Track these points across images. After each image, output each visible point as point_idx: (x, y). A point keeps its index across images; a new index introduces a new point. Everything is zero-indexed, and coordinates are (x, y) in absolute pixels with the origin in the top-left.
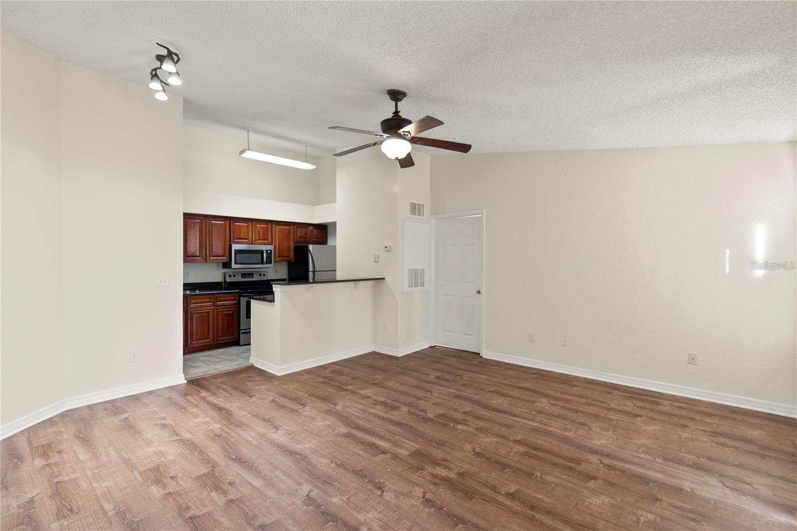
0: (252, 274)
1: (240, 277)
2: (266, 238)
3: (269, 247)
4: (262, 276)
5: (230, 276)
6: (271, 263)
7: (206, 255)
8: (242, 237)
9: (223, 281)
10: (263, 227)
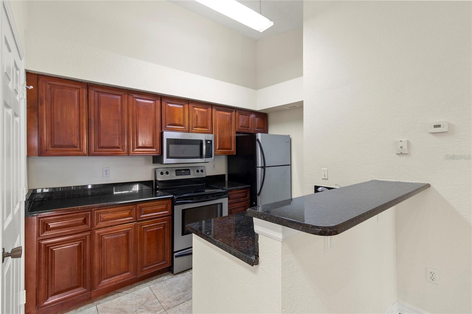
0: (189, 170)
1: (174, 174)
2: (205, 125)
3: (210, 137)
4: (200, 172)
5: (162, 173)
6: (211, 157)
7: (128, 146)
8: (177, 122)
9: (153, 179)
10: (201, 112)
